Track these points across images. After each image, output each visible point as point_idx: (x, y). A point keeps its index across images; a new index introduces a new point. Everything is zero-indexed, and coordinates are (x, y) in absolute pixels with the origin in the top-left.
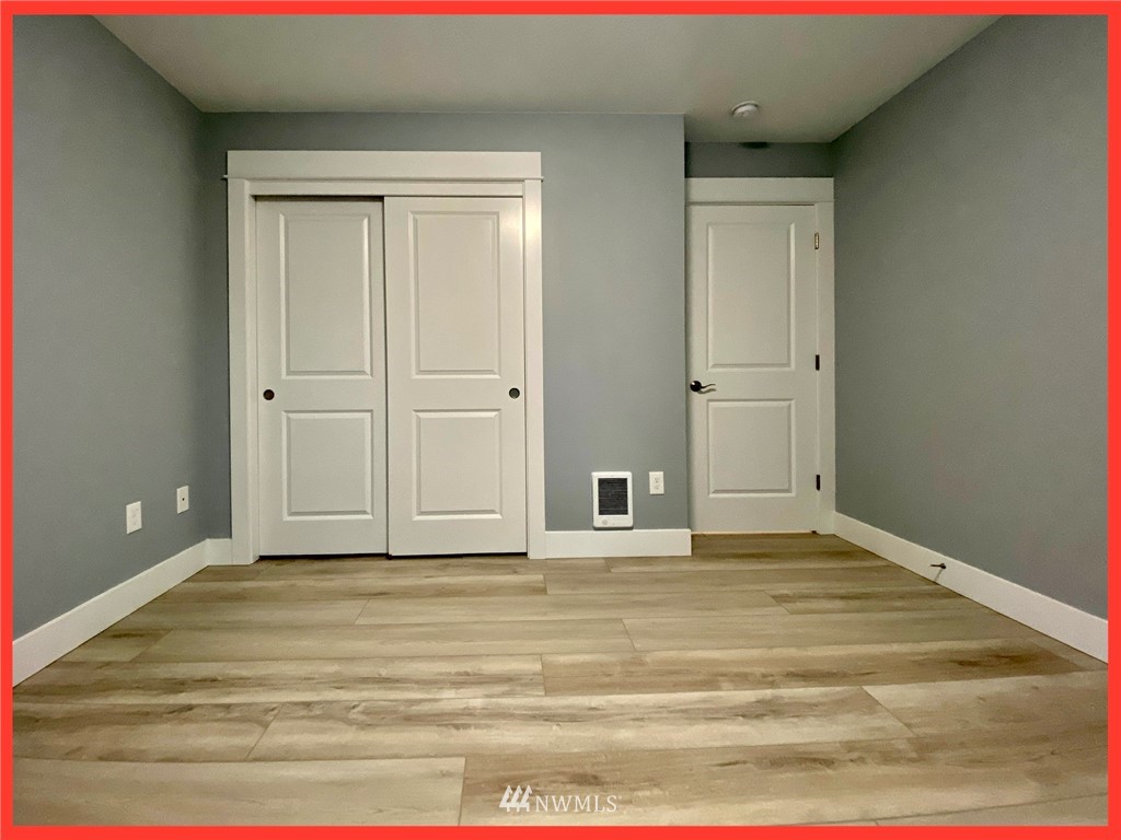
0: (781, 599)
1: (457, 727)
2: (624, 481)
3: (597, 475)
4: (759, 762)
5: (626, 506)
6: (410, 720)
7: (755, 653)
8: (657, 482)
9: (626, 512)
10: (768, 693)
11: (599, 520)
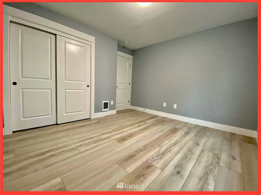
0: (131, 116)
1: (109, 138)
2: (108, 103)
3: (103, 102)
4: (143, 129)
5: (108, 107)
6: (101, 140)
7: (134, 122)
8: (112, 103)
9: (108, 108)
10: (138, 124)
11: (103, 110)
